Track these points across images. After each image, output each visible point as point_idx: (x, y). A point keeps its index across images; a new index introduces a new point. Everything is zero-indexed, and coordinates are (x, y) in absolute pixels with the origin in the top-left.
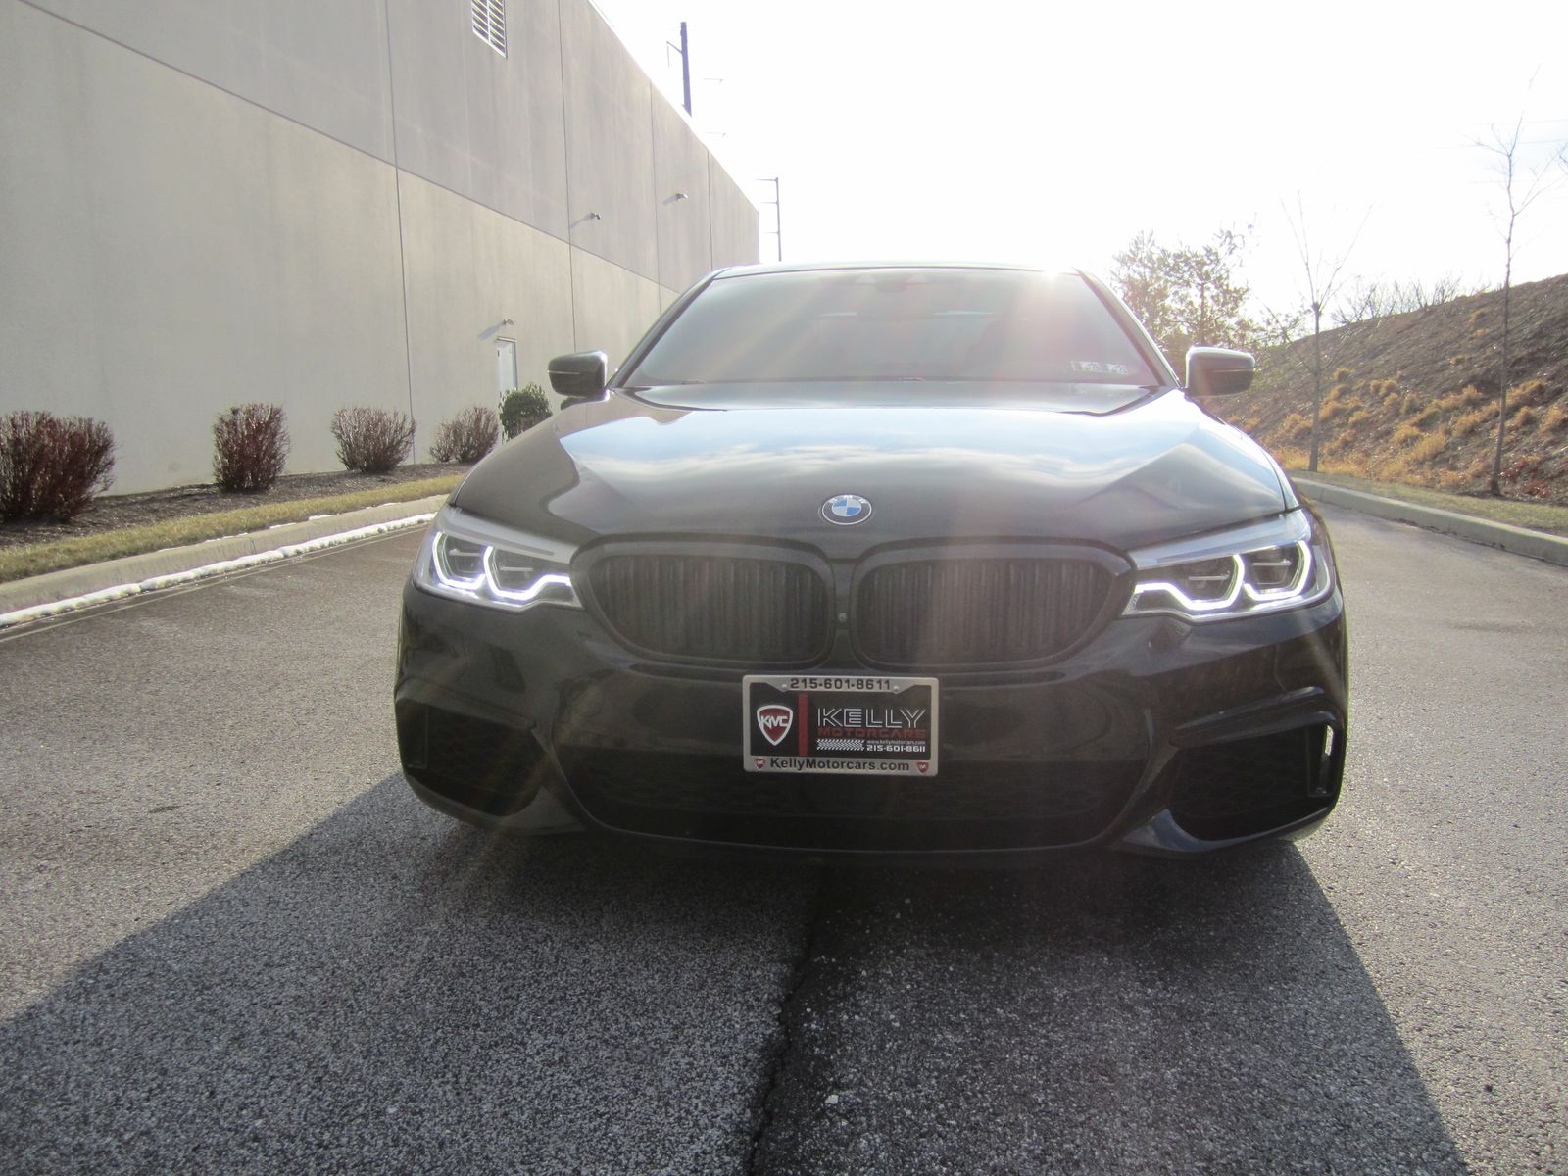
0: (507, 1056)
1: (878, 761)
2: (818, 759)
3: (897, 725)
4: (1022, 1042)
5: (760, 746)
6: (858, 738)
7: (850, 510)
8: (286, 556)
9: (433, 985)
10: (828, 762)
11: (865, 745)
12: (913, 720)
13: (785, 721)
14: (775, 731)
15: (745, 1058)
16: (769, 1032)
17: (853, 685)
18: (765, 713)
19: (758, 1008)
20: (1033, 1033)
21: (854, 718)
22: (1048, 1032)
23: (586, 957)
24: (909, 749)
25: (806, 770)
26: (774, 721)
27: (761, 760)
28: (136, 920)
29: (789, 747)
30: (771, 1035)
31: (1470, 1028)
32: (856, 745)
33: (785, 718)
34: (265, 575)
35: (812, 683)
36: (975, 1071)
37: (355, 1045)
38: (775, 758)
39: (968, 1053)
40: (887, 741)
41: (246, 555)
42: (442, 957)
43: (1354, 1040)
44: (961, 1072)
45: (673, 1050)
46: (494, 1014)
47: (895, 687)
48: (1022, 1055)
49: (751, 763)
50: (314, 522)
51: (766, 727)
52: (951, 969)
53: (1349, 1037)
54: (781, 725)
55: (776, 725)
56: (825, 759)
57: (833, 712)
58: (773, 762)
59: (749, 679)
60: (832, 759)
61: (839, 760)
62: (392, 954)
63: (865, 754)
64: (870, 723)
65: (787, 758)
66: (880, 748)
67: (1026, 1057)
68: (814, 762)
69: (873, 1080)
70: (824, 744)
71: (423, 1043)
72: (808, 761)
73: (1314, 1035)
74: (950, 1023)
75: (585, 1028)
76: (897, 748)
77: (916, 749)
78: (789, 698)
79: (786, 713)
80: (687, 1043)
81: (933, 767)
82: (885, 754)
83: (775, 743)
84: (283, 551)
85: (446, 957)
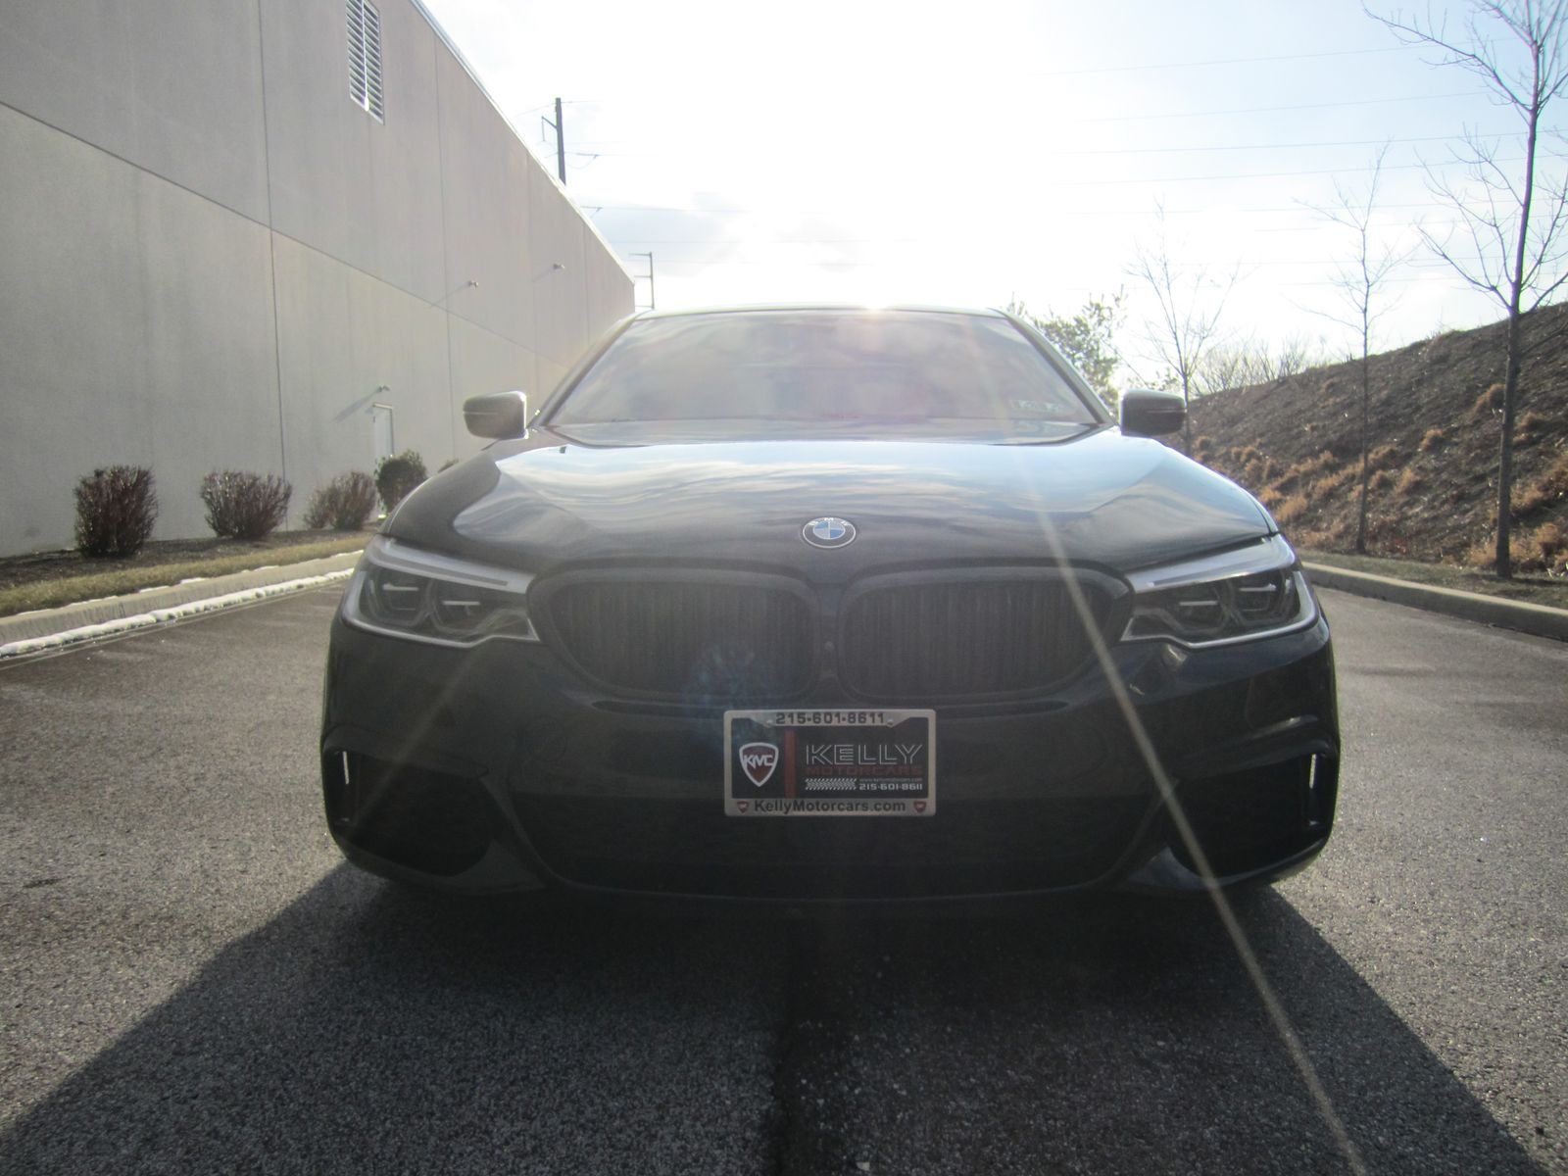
0: (471, 1148)
1: (871, 802)
2: (806, 801)
3: (892, 761)
4: (1043, 1106)
5: (742, 788)
6: (849, 777)
7: (833, 533)
9: (373, 1069)
10: (818, 804)
11: (857, 784)
12: (908, 756)
14: (760, 771)
15: (743, 1139)
16: (765, 1107)
17: (844, 719)
18: (747, 752)
19: (747, 1080)
20: (1052, 1096)
21: (845, 753)
22: (1068, 1093)
23: (545, 1031)
24: (905, 787)
26: (758, 760)
27: (743, 803)
28: (17, 1007)
29: (775, 789)
30: (768, 1111)
32: (848, 784)
33: (771, 756)
34: (136, 639)
35: (799, 717)
36: (1000, 1140)
37: (291, 1142)
38: (759, 800)
39: (988, 1122)
40: (881, 779)
42: (380, 1038)
43: (1388, 1086)
44: (986, 1143)
45: (661, 1132)
46: (449, 1100)
48: (1047, 1120)
49: (732, 806)
51: (749, 767)
52: (949, 1029)
53: (1382, 1083)
54: (766, 764)
55: (760, 764)
58: (757, 806)
59: (730, 715)
60: (822, 801)
62: (321, 1036)
65: (772, 801)
66: (874, 787)
67: (1051, 1122)
68: (802, 803)
69: (891, 1157)
70: (813, 784)
71: (371, 1137)
72: (795, 803)
73: (1346, 1083)
74: (962, 1089)
75: (557, 1111)
76: (893, 787)
77: (912, 787)
79: (772, 752)
80: (675, 1124)
81: (931, 805)
82: (879, 794)
83: (759, 784)
84: (155, 615)
85: (384, 1037)
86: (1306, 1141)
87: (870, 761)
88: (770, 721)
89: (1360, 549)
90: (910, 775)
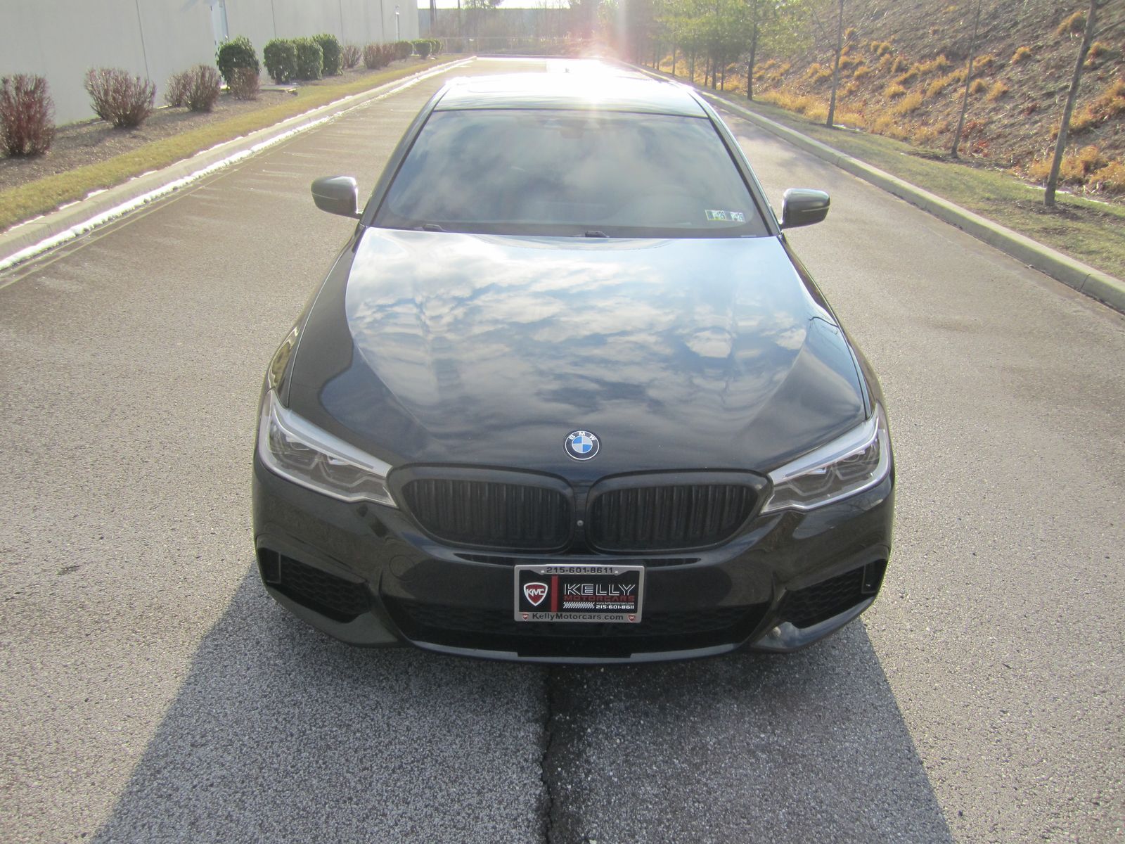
0: (376, 829)
1: (603, 615)
2: (564, 614)
3: (616, 594)
4: (692, 791)
5: (525, 606)
7: (585, 447)
8: (77, 235)
9: (312, 759)
11: (595, 605)
12: (626, 591)
13: (542, 592)
14: (536, 598)
15: (527, 819)
16: (538, 792)
18: (529, 588)
19: (528, 768)
20: (698, 782)
21: (588, 589)
22: (707, 780)
23: (407, 723)
24: (623, 607)
25: (555, 620)
26: (535, 592)
28: (86, 701)
29: (545, 607)
30: (540, 795)
31: (950, 759)
32: (590, 605)
34: (65, 260)
36: (668, 820)
37: (275, 824)
38: (535, 613)
39: (662, 804)
41: (45, 238)
42: (311, 730)
43: (885, 776)
44: (660, 822)
45: (481, 815)
46: (359, 787)
47: (616, 572)
48: (694, 802)
49: (520, 616)
50: (92, 198)
51: (530, 596)
52: (642, 722)
53: (882, 772)
56: (568, 614)
57: (575, 587)
58: (534, 616)
60: (573, 614)
61: (578, 614)
62: (276, 728)
63: (595, 610)
64: (598, 593)
65: (543, 613)
66: (605, 607)
67: (696, 804)
69: (608, 834)
70: (567, 605)
71: (319, 819)
72: (557, 615)
73: (862, 772)
74: (648, 776)
75: (421, 796)
76: (616, 607)
77: (628, 607)
78: (546, 578)
79: (544, 587)
80: (488, 807)
81: (637, 618)
82: (608, 611)
83: (536, 605)
84: (74, 231)
85: (314, 729)
86: (835, 822)
87: (603, 593)
88: (543, 572)
89: (954, 155)
90: (627, 601)
